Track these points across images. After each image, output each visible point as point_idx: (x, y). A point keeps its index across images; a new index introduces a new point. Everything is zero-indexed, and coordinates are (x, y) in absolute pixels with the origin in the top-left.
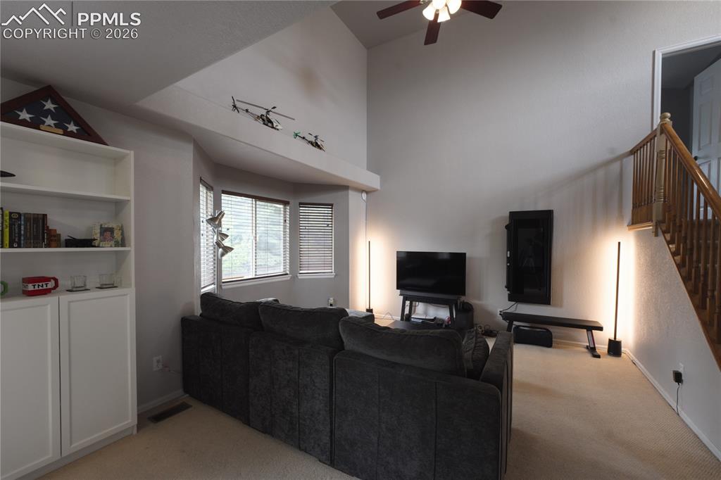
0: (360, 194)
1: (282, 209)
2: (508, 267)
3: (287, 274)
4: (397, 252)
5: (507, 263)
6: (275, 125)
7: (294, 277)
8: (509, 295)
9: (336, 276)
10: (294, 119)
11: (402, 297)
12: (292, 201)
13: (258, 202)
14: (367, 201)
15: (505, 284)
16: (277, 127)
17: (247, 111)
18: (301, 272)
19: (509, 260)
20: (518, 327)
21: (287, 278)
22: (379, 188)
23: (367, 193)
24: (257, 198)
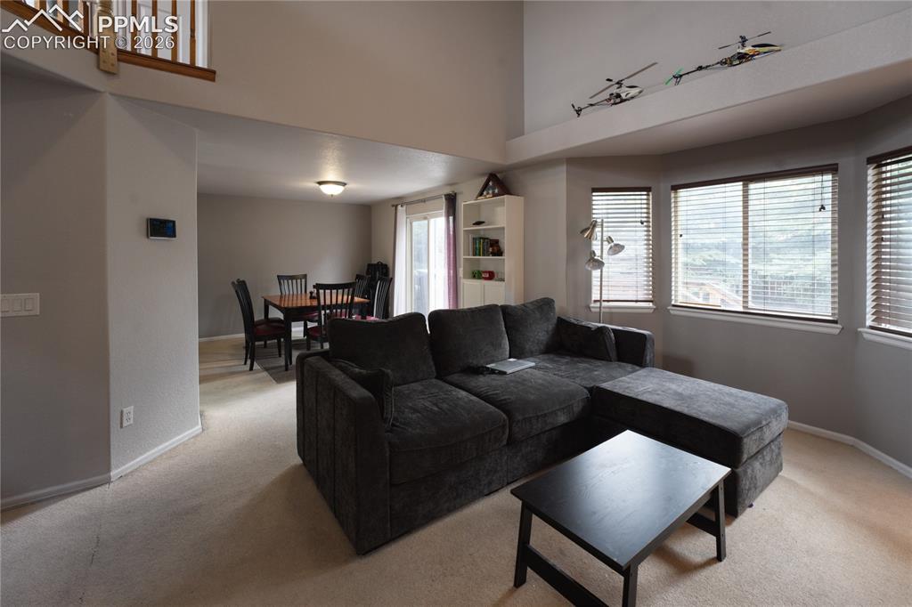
7: (854, 333)
13: (752, 186)
17: (591, 105)
18: (881, 325)
21: (835, 330)
24: (747, 180)
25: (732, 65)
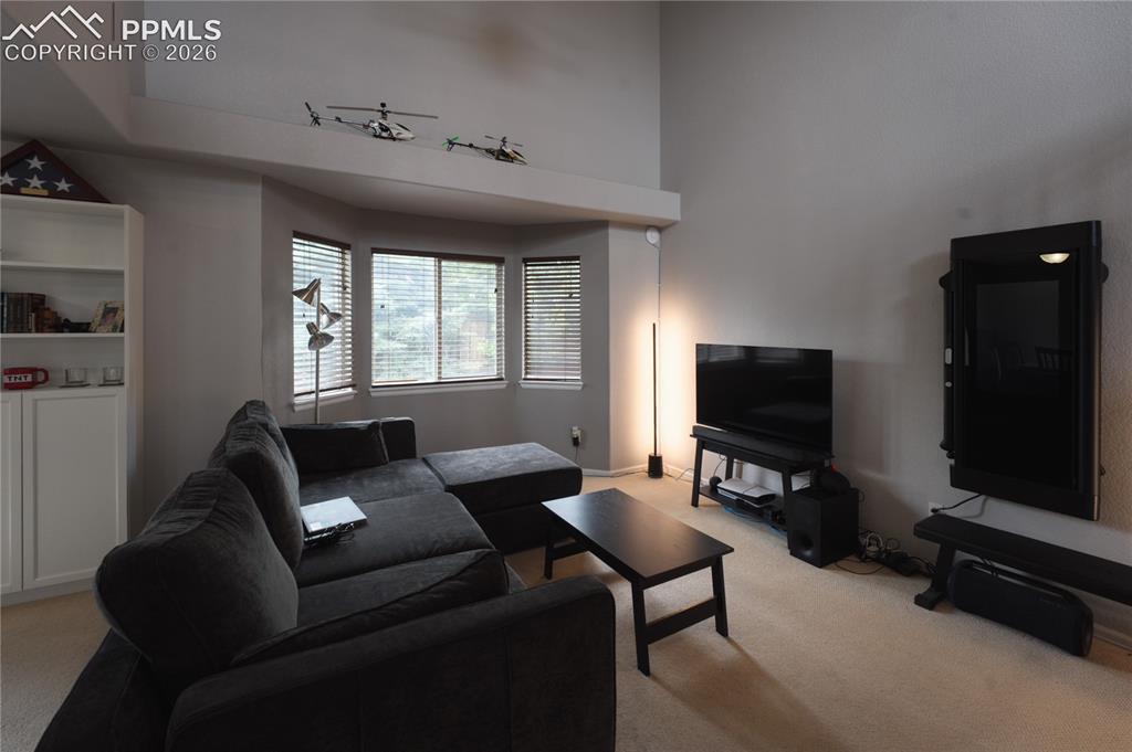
0: (642, 234)
1: (495, 272)
2: (948, 392)
3: (501, 379)
4: (697, 345)
5: (947, 380)
6: (394, 133)
7: (514, 385)
8: (951, 467)
9: (584, 386)
10: (436, 117)
11: (695, 440)
12: (509, 258)
13: (444, 263)
14: (662, 246)
15: (940, 436)
16: (400, 136)
17: (338, 119)
18: (529, 377)
19: (950, 372)
20: (968, 565)
21: (502, 385)
22: (679, 219)
23: (660, 229)
24: (441, 257)
25: (498, 159)
